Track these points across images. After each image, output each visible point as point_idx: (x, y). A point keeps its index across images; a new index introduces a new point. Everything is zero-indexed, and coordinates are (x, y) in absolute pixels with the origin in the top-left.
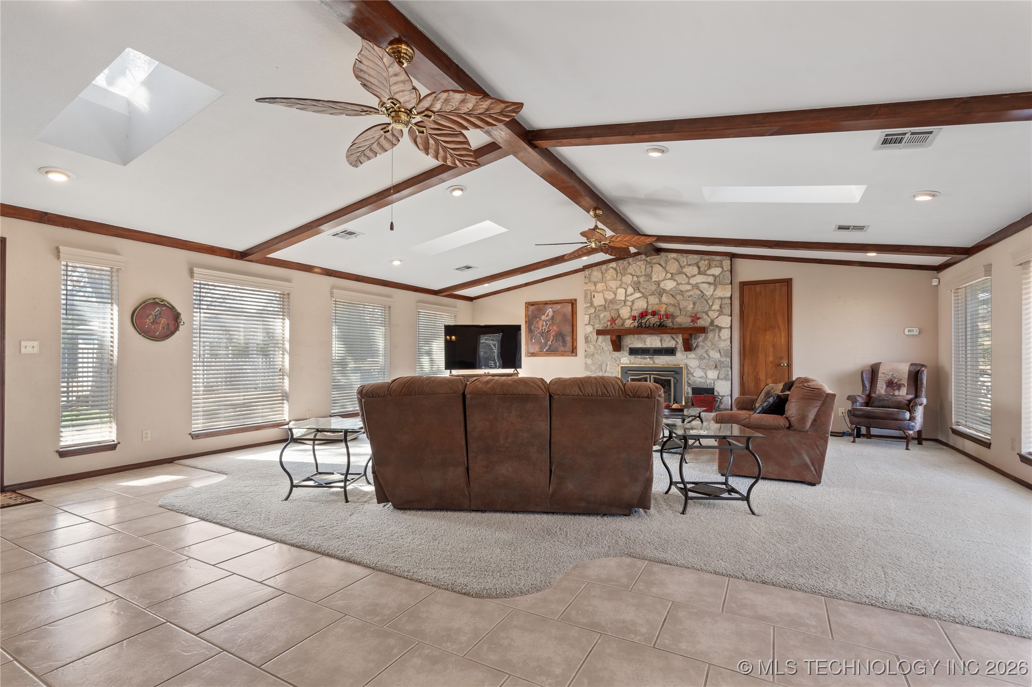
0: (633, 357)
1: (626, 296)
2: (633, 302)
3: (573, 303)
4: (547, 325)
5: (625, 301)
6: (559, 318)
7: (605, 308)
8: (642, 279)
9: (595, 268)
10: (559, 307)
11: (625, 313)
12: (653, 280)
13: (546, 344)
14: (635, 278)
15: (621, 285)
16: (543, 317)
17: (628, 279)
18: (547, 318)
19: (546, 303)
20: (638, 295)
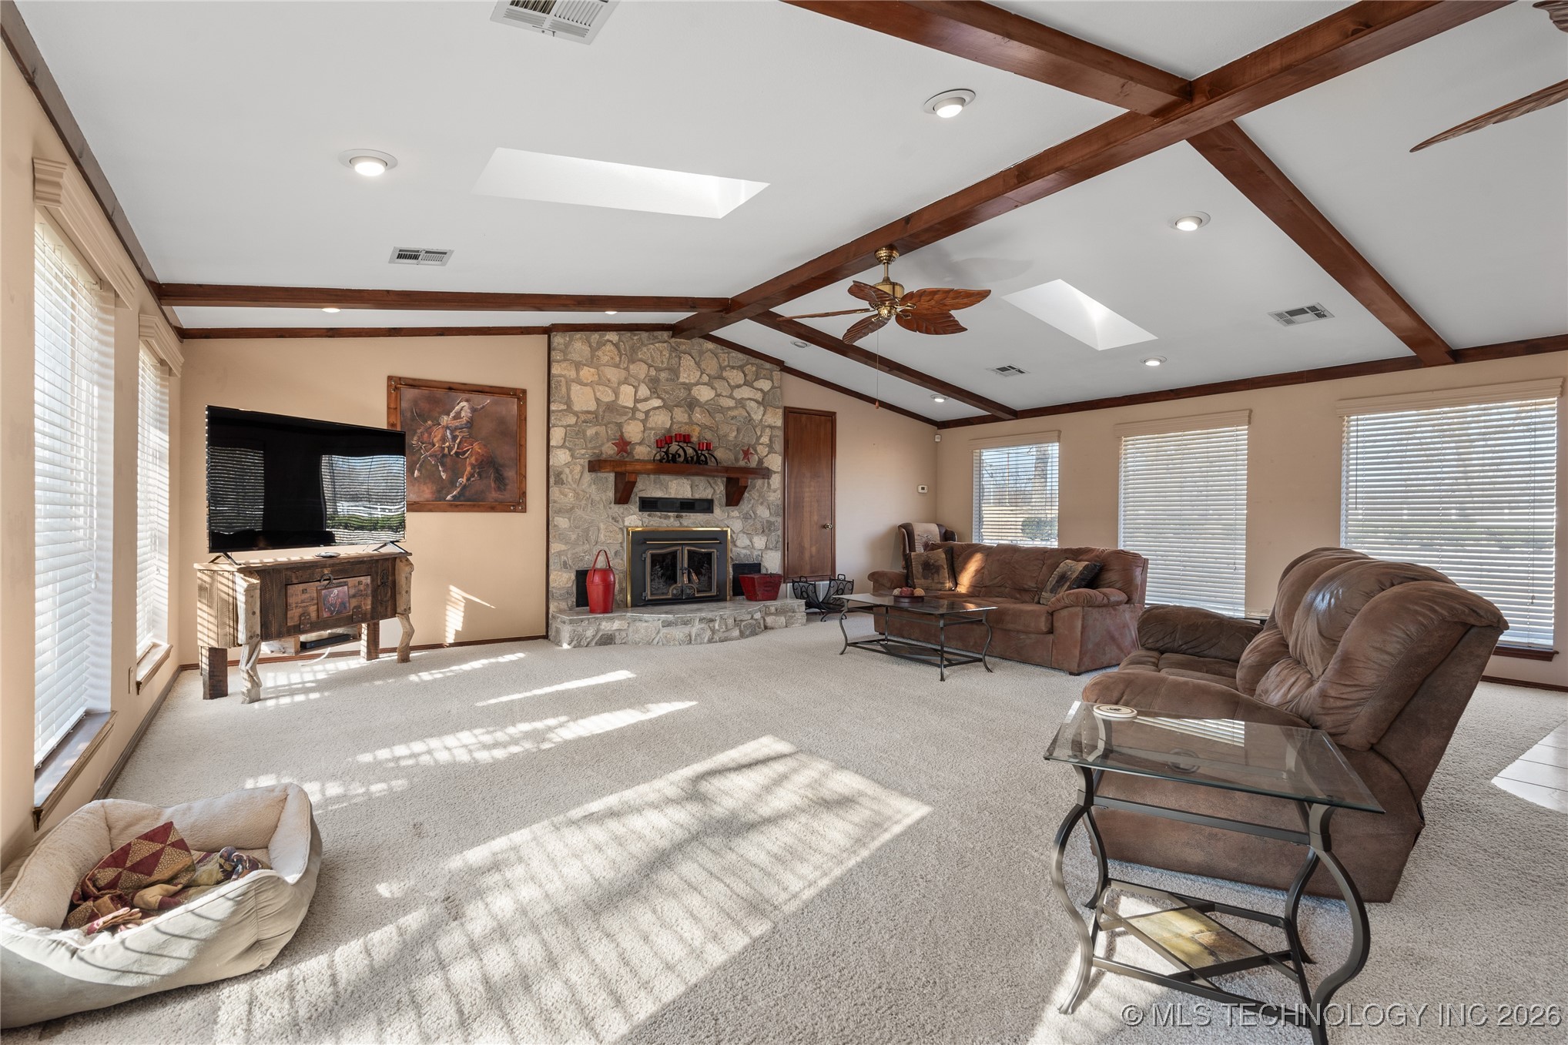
0: (646, 514)
1: (636, 401)
2: (647, 413)
3: (520, 395)
4: (454, 438)
5: (634, 410)
6: (486, 427)
7: (595, 417)
8: (663, 375)
9: (578, 335)
10: (488, 400)
11: (633, 431)
12: (681, 380)
13: (453, 483)
14: (653, 372)
15: (626, 379)
16: (445, 420)
17: (640, 370)
18: (457, 423)
19: (451, 388)
20: (657, 403)
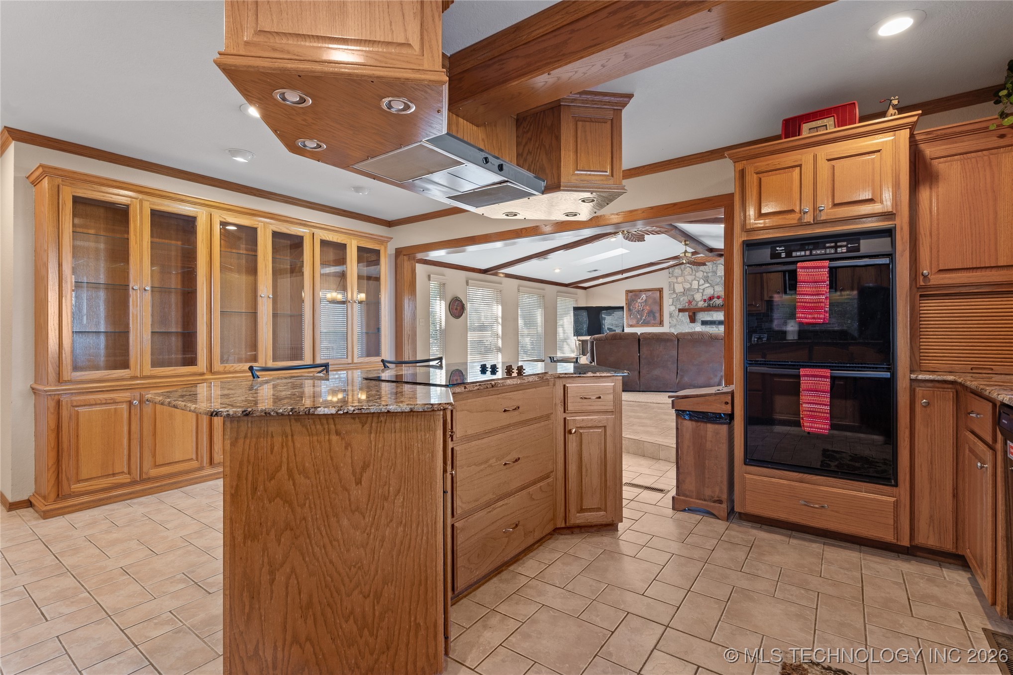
0: (704, 326)
1: (699, 286)
2: (704, 290)
3: (661, 290)
4: (641, 305)
5: (698, 289)
6: (650, 301)
7: (684, 294)
8: (710, 275)
9: (677, 267)
10: (650, 293)
11: (698, 297)
12: (718, 275)
13: (641, 319)
14: (705, 274)
15: (695, 278)
16: (639, 301)
17: (700, 274)
18: (642, 301)
19: (641, 291)
20: (707, 285)
